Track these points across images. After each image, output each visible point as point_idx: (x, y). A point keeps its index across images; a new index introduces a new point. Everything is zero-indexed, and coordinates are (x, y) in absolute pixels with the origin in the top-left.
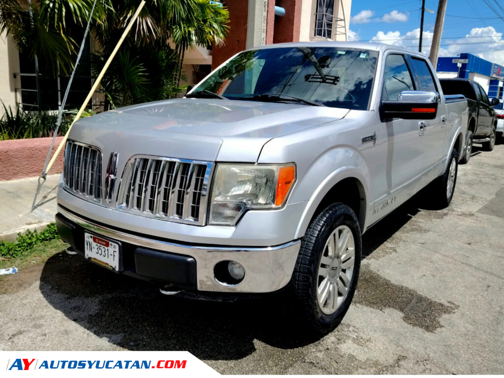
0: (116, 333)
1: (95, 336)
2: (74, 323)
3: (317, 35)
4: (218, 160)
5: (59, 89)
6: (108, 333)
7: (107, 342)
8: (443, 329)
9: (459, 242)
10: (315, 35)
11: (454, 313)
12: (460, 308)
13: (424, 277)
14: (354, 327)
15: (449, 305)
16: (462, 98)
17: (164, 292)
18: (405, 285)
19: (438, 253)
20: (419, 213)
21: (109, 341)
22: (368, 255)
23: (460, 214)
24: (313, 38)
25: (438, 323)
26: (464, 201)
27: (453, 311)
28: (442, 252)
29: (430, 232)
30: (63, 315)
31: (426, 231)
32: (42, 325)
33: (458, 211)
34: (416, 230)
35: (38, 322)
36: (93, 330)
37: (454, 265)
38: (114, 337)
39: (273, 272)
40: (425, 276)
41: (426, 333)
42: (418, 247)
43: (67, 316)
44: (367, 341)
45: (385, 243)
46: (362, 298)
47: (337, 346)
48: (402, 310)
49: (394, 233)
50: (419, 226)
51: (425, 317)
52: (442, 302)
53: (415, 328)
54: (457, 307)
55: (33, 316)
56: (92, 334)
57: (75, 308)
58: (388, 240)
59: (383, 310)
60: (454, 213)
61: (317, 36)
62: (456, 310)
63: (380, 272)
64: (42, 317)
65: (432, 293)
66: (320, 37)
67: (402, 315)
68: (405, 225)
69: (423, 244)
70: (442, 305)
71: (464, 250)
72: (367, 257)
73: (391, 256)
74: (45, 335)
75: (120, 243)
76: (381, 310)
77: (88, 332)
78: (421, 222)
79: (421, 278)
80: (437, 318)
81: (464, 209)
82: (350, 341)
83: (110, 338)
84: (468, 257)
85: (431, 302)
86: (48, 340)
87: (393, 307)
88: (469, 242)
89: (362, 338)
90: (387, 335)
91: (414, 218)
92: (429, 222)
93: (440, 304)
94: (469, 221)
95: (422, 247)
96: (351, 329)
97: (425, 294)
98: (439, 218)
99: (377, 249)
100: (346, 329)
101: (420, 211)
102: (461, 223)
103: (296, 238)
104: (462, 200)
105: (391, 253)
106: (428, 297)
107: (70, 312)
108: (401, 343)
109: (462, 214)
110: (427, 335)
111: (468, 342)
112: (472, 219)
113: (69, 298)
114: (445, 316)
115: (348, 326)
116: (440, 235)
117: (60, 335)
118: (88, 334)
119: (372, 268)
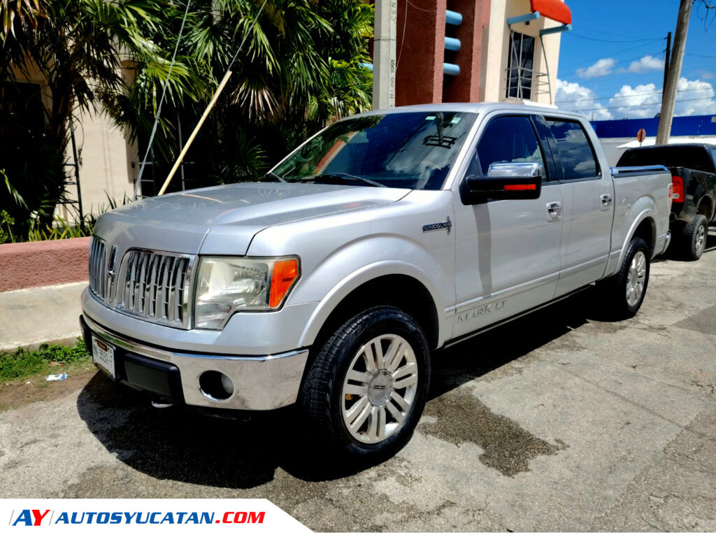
0: (128, 449)
1: (107, 450)
2: (92, 436)
3: (510, 95)
4: (201, 253)
5: (183, 178)
6: (120, 448)
7: (115, 458)
8: (528, 474)
9: (619, 364)
10: (507, 97)
11: (556, 454)
12: (568, 449)
13: (541, 407)
14: (409, 462)
15: (555, 444)
16: (662, 170)
17: (156, 405)
18: (507, 415)
19: (579, 377)
20: (585, 325)
21: (117, 457)
22: (480, 376)
23: (645, 327)
24: (505, 100)
25: (526, 466)
26: (662, 310)
27: (557, 452)
28: (586, 377)
29: (586, 350)
30: (86, 426)
31: (580, 348)
32: (59, 435)
33: (644, 324)
34: (567, 346)
35: (57, 432)
36: (108, 444)
37: (594, 393)
38: (125, 453)
39: (273, 386)
40: (543, 405)
41: (502, 477)
42: (555, 368)
43: (89, 428)
44: (416, 479)
45: (513, 362)
46: (439, 428)
47: (373, 483)
48: (485, 446)
49: (532, 349)
50: (574, 342)
51: (512, 457)
52: (547, 439)
53: (489, 469)
54: (565, 447)
55: (56, 425)
56: (104, 448)
57: (101, 420)
58: (520, 359)
59: (459, 445)
60: (638, 326)
61: (509, 97)
62: (562, 451)
63: (483, 397)
64: (64, 427)
65: (539, 427)
66: (515, 98)
67: (481, 451)
68: (554, 341)
69: (563, 364)
70: (545, 443)
71: (620, 375)
72: (477, 379)
73: (510, 378)
74: (57, 446)
75: (115, 348)
76: (456, 444)
77: (101, 445)
78: (579, 337)
79: (536, 407)
80: (528, 460)
81: (656, 321)
82: (393, 479)
83: (120, 453)
84: (621, 384)
85: (531, 439)
86: (57, 451)
87: (476, 442)
88: (634, 365)
89: (411, 476)
90: (446, 475)
91: (573, 332)
92: (592, 336)
93: (543, 442)
94: (653, 338)
95: (562, 369)
96: (404, 463)
97: (528, 428)
98: (610, 332)
99: (497, 370)
100: (397, 464)
101: (588, 322)
102: (637, 339)
103: (299, 346)
104: (660, 309)
105: (512, 375)
106: (531, 433)
107: (95, 424)
108: (458, 486)
109: (648, 327)
110: (502, 480)
111: (554, 492)
112: (659, 334)
113: (101, 409)
114: (541, 458)
115: (403, 460)
116: (596, 355)
117: (72, 446)
118: (100, 448)
119: (475, 393)
